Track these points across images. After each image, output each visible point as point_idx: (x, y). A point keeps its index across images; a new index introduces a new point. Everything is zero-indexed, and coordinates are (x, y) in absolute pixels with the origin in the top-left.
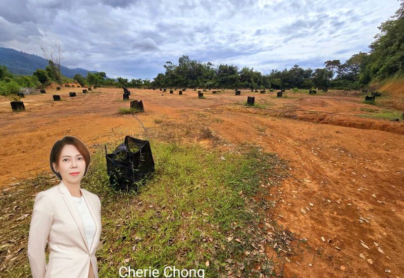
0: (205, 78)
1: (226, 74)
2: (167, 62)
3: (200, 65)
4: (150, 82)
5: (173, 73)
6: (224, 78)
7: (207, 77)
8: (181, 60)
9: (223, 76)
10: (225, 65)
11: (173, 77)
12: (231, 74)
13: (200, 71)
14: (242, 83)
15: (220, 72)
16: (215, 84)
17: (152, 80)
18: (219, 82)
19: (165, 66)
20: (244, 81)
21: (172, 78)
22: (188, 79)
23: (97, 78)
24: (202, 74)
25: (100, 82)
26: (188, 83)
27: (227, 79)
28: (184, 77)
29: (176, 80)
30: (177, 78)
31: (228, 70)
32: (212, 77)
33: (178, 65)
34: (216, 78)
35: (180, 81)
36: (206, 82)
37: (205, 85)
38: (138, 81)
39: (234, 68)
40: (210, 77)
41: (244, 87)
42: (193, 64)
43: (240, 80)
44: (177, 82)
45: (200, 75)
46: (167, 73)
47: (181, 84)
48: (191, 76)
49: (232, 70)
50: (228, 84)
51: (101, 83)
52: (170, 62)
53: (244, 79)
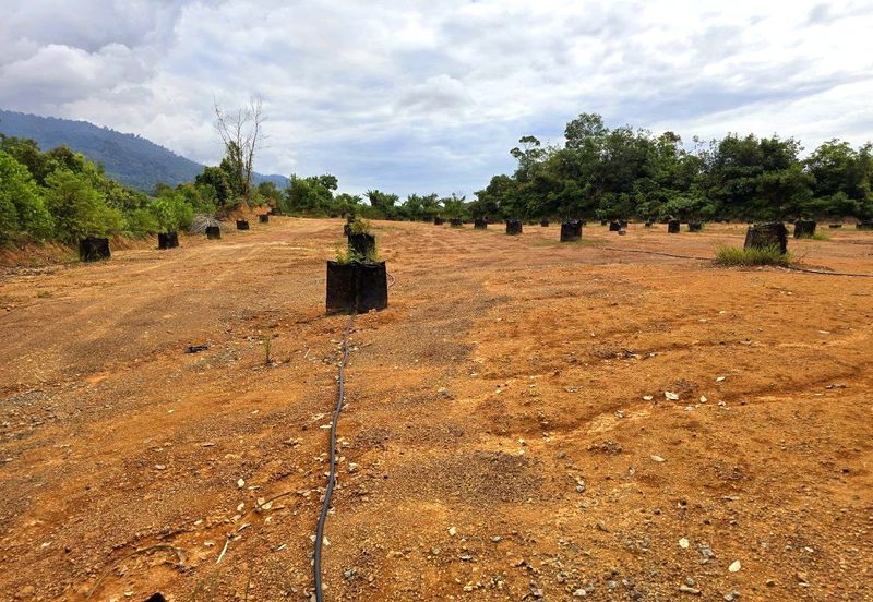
0: (662, 185)
1: (749, 169)
2: (524, 140)
3: (643, 143)
4: (466, 201)
5: (544, 174)
6: (742, 181)
7: (668, 184)
8: (572, 131)
9: (737, 175)
10: (742, 137)
11: (543, 185)
12: (769, 168)
13: (643, 162)
14: (819, 201)
15: (720, 162)
16: (701, 204)
17: (471, 198)
18: (718, 197)
19: (516, 152)
20: (831, 191)
21: (539, 191)
22: (598, 193)
23: (315, 192)
24: (651, 171)
25: (321, 206)
26: (596, 205)
27: (754, 186)
28: (582, 186)
29: (552, 196)
30: (558, 188)
31: (761, 154)
32: (689, 181)
33: (563, 147)
34: (704, 186)
35: (568, 199)
36: (664, 200)
37: (663, 208)
38: (429, 201)
39: (783, 145)
40: (681, 182)
41: (831, 213)
42: (617, 139)
43: (812, 187)
44: (557, 203)
45: (642, 174)
46: (521, 175)
47: (570, 207)
48: (609, 182)
49: (774, 154)
50: (758, 207)
51: (324, 207)
52: (532, 139)
53: (827, 183)
